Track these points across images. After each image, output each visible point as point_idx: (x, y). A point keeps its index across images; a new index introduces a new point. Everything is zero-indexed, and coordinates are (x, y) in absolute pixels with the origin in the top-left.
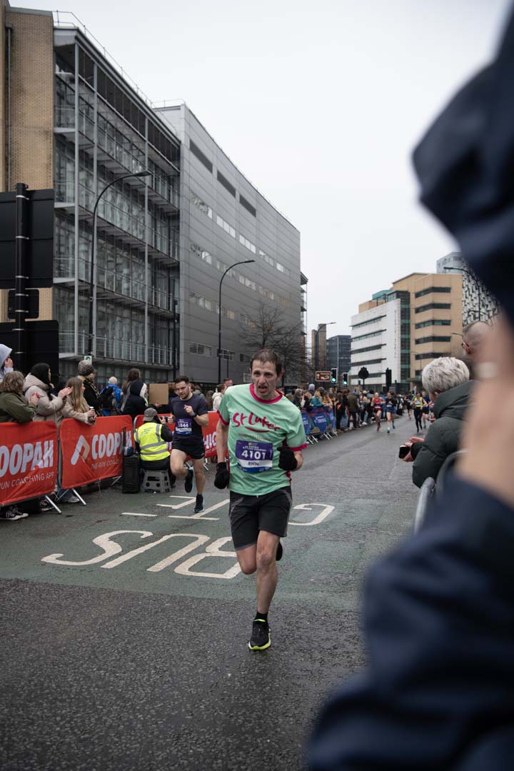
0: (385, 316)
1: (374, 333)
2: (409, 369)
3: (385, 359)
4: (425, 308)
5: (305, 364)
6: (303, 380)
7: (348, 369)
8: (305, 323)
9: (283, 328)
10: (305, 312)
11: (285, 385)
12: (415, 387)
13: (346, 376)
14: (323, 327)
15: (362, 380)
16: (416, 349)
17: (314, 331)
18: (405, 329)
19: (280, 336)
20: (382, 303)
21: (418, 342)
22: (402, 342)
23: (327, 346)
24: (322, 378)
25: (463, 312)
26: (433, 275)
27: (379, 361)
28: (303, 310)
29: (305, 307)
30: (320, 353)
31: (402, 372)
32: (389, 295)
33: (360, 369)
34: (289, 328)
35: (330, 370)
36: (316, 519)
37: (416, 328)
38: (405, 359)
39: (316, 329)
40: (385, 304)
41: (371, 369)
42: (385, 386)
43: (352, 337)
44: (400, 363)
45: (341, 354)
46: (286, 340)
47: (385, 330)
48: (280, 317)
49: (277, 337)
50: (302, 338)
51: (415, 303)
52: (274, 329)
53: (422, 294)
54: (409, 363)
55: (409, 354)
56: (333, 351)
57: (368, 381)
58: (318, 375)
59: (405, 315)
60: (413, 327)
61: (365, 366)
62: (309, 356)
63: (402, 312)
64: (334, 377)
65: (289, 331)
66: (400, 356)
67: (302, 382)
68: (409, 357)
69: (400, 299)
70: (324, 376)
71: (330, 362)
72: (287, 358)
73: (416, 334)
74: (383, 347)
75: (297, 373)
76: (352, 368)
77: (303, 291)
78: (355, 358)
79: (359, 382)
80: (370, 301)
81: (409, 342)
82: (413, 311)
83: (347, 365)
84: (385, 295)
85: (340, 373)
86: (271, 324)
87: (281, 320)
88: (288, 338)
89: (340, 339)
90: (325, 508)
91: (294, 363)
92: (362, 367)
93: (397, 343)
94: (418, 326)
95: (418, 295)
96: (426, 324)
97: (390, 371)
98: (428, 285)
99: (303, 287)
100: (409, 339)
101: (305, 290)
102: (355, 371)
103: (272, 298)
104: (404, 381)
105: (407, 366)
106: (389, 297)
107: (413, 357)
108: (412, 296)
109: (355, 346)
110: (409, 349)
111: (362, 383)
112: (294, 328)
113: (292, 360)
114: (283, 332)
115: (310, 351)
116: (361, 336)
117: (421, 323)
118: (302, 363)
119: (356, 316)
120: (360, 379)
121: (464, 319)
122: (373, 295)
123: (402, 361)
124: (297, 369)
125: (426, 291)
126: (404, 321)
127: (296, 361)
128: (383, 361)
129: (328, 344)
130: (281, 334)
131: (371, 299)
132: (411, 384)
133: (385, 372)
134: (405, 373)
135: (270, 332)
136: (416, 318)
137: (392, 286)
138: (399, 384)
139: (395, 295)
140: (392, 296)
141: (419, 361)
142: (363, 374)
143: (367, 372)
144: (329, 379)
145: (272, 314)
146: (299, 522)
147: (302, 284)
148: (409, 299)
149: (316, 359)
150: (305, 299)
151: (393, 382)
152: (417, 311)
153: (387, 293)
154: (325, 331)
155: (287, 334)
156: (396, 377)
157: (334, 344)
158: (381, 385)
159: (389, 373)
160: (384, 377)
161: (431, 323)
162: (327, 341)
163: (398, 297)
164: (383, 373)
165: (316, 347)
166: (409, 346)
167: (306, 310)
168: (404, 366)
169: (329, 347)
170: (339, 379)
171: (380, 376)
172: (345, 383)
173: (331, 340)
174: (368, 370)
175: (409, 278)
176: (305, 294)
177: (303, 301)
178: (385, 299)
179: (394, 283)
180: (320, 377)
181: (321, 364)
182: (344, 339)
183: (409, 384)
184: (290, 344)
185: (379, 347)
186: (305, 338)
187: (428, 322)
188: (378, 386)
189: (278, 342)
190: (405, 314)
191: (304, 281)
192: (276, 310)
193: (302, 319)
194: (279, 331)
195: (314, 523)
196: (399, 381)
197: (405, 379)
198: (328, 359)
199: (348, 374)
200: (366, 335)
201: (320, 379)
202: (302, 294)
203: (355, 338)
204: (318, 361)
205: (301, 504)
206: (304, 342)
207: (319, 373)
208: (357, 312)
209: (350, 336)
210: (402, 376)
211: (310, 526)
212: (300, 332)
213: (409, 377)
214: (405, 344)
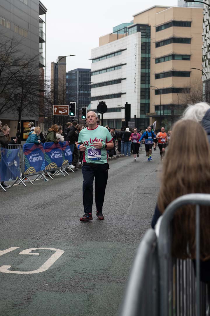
0: (126, 49)
1: (114, 67)
2: (149, 104)
3: (125, 93)
4: (165, 42)
5: (44, 97)
6: (41, 114)
7: (88, 103)
8: (43, 55)
9: (19, 59)
10: (44, 44)
11: (22, 118)
12: (155, 122)
13: (84, 110)
14: (62, 59)
15: (100, 114)
16: (156, 84)
17: (53, 63)
18: (145, 63)
19: (16, 68)
20: (123, 37)
21: (157, 76)
22: (142, 76)
23: (67, 79)
24: (60, 112)
25: (203, 47)
26: (174, 8)
27: (119, 95)
28: (42, 41)
29: (44, 38)
30: (59, 86)
31: (141, 107)
32: (129, 28)
33: (99, 104)
34: (27, 59)
35: (69, 104)
36: (43, 266)
37: (156, 63)
38: (145, 93)
39: (56, 62)
40: (125, 37)
41: (110, 103)
42: (124, 120)
43: (92, 70)
44: (139, 97)
45: (81, 88)
46: (23, 73)
47: (126, 64)
48: (17, 48)
49: (14, 69)
50: (40, 70)
51: (156, 37)
52: (11, 60)
53: (163, 28)
54: (149, 98)
55: (149, 89)
56: (73, 84)
57: (107, 116)
58: (56, 109)
59: (145, 50)
60: (153, 61)
61: (104, 101)
62: (48, 89)
63: (142, 46)
64: (72, 111)
65: (27, 62)
66: (140, 91)
67: (40, 116)
68: (149, 92)
69: (140, 33)
70: (62, 110)
71: (69, 95)
72: (24, 90)
73: (156, 68)
74: (123, 81)
75: (35, 106)
76: (92, 102)
77: (42, 22)
78: (95, 92)
79: (99, 116)
80: (111, 34)
81: (149, 77)
82: (153, 45)
83: (87, 99)
84: (125, 28)
85: (79, 107)
86: (8, 54)
87: (18, 51)
88: (25, 70)
89: (79, 72)
90: (54, 252)
91: (32, 96)
92: (101, 101)
93: (137, 77)
94: (158, 60)
95: (158, 29)
96: (166, 59)
97: (130, 105)
98: (169, 19)
99: (42, 17)
100: (149, 73)
101: (44, 20)
102: (94, 105)
103: (8, 26)
104: (144, 116)
105: (147, 101)
106: (130, 30)
107: (152, 92)
108: (153, 30)
109: (95, 79)
110: (149, 83)
111: (101, 118)
112: (32, 60)
113: (30, 93)
114: (21, 63)
115: (49, 83)
116: (101, 70)
117: (161, 58)
118: (40, 96)
119: (96, 49)
120: (99, 114)
121: (204, 54)
122: (114, 28)
123: (141, 95)
124: (34, 102)
125: (167, 25)
126: (144, 56)
127: (34, 94)
128: (122, 96)
129: (67, 77)
130: (19, 66)
131: (112, 32)
132: (151, 118)
133: (124, 106)
134: (144, 107)
135: (7, 63)
136: (156, 52)
137: (133, 18)
138: (138, 118)
139: (136, 28)
140: (133, 28)
141: (159, 96)
142: (102, 108)
143: (106, 106)
144: (67, 113)
145: (9, 44)
146: (23, 271)
147: (41, 14)
148: (150, 33)
149: (55, 91)
150: (44, 30)
151: (132, 116)
152: (158, 45)
153: (128, 27)
154: (65, 64)
155: (25, 66)
156: (135, 112)
157: (74, 77)
158: (121, 119)
159: (128, 107)
160: (123, 111)
161: (171, 58)
162: (67, 73)
163: (138, 30)
164: (123, 108)
165: (55, 79)
166: (149, 80)
167: (45, 42)
168: (144, 101)
169: (68, 81)
170: (78, 113)
171: (120, 111)
172: (84, 117)
173: (70, 73)
174: (106, 104)
175: (150, 11)
176: (44, 25)
177: (42, 32)
178: (126, 32)
179: (134, 16)
180: (58, 111)
181: (60, 97)
182: (84, 72)
183: (149, 120)
184: (27, 76)
185: (119, 81)
186: (43, 70)
187: (168, 56)
188: (118, 121)
189: (15, 74)
190: (145, 48)
191: (43, 10)
192: (13, 39)
193: (40, 51)
194: (16, 63)
195: (41, 270)
196: (138, 116)
197: (145, 114)
198: (67, 92)
199: (87, 108)
200: (106, 69)
201: (57, 113)
202: (40, 25)
203: (95, 72)
204: (57, 94)
205: (28, 248)
206: (43, 75)
207: (57, 107)
208: (98, 46)
209: (90, 70)
210: (141, 111)
211: (35, 275)
212: (38, 64)
213: (149, 111)
214: (145, 78)
